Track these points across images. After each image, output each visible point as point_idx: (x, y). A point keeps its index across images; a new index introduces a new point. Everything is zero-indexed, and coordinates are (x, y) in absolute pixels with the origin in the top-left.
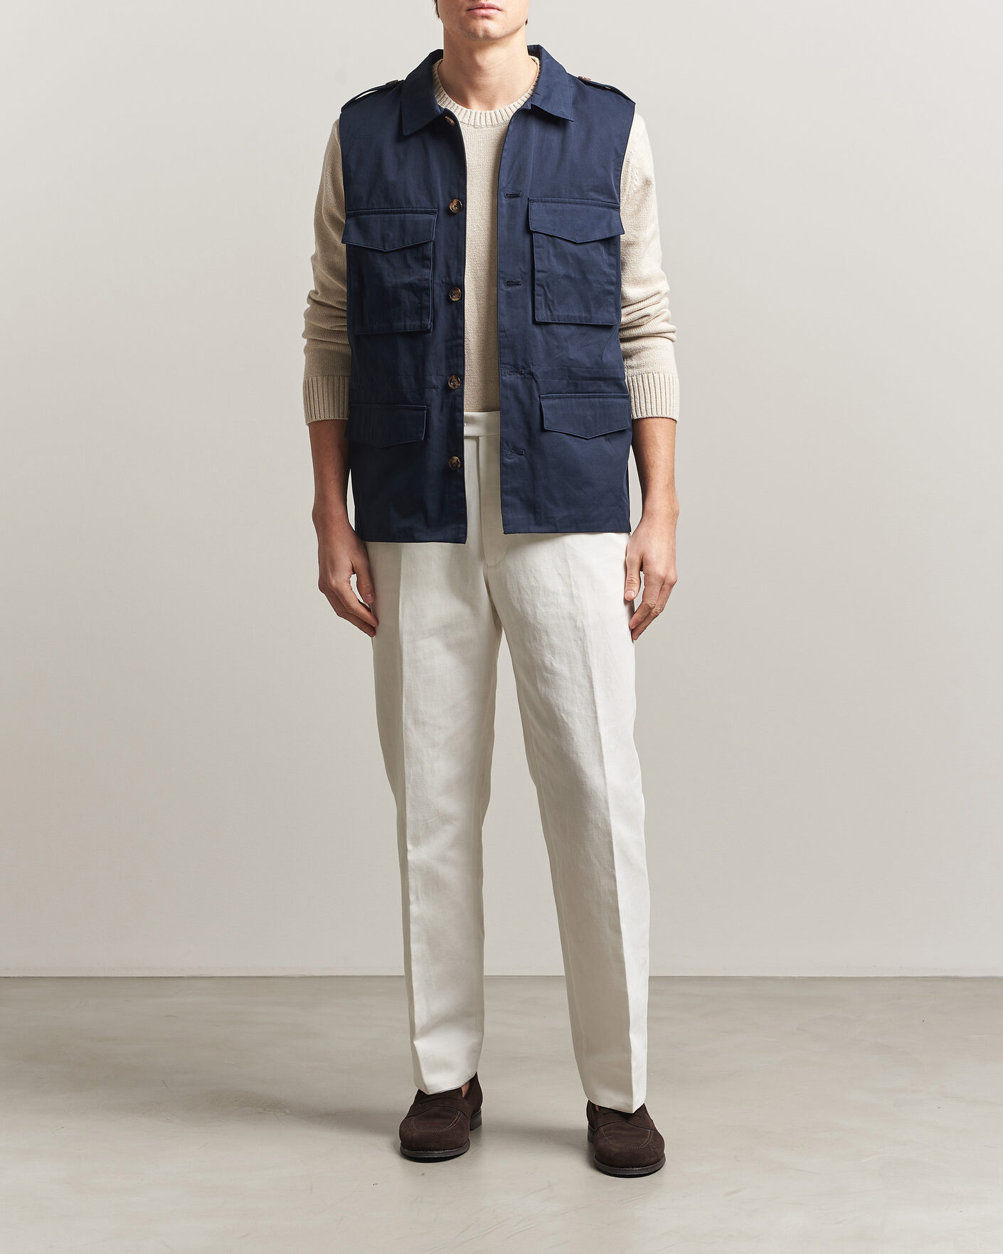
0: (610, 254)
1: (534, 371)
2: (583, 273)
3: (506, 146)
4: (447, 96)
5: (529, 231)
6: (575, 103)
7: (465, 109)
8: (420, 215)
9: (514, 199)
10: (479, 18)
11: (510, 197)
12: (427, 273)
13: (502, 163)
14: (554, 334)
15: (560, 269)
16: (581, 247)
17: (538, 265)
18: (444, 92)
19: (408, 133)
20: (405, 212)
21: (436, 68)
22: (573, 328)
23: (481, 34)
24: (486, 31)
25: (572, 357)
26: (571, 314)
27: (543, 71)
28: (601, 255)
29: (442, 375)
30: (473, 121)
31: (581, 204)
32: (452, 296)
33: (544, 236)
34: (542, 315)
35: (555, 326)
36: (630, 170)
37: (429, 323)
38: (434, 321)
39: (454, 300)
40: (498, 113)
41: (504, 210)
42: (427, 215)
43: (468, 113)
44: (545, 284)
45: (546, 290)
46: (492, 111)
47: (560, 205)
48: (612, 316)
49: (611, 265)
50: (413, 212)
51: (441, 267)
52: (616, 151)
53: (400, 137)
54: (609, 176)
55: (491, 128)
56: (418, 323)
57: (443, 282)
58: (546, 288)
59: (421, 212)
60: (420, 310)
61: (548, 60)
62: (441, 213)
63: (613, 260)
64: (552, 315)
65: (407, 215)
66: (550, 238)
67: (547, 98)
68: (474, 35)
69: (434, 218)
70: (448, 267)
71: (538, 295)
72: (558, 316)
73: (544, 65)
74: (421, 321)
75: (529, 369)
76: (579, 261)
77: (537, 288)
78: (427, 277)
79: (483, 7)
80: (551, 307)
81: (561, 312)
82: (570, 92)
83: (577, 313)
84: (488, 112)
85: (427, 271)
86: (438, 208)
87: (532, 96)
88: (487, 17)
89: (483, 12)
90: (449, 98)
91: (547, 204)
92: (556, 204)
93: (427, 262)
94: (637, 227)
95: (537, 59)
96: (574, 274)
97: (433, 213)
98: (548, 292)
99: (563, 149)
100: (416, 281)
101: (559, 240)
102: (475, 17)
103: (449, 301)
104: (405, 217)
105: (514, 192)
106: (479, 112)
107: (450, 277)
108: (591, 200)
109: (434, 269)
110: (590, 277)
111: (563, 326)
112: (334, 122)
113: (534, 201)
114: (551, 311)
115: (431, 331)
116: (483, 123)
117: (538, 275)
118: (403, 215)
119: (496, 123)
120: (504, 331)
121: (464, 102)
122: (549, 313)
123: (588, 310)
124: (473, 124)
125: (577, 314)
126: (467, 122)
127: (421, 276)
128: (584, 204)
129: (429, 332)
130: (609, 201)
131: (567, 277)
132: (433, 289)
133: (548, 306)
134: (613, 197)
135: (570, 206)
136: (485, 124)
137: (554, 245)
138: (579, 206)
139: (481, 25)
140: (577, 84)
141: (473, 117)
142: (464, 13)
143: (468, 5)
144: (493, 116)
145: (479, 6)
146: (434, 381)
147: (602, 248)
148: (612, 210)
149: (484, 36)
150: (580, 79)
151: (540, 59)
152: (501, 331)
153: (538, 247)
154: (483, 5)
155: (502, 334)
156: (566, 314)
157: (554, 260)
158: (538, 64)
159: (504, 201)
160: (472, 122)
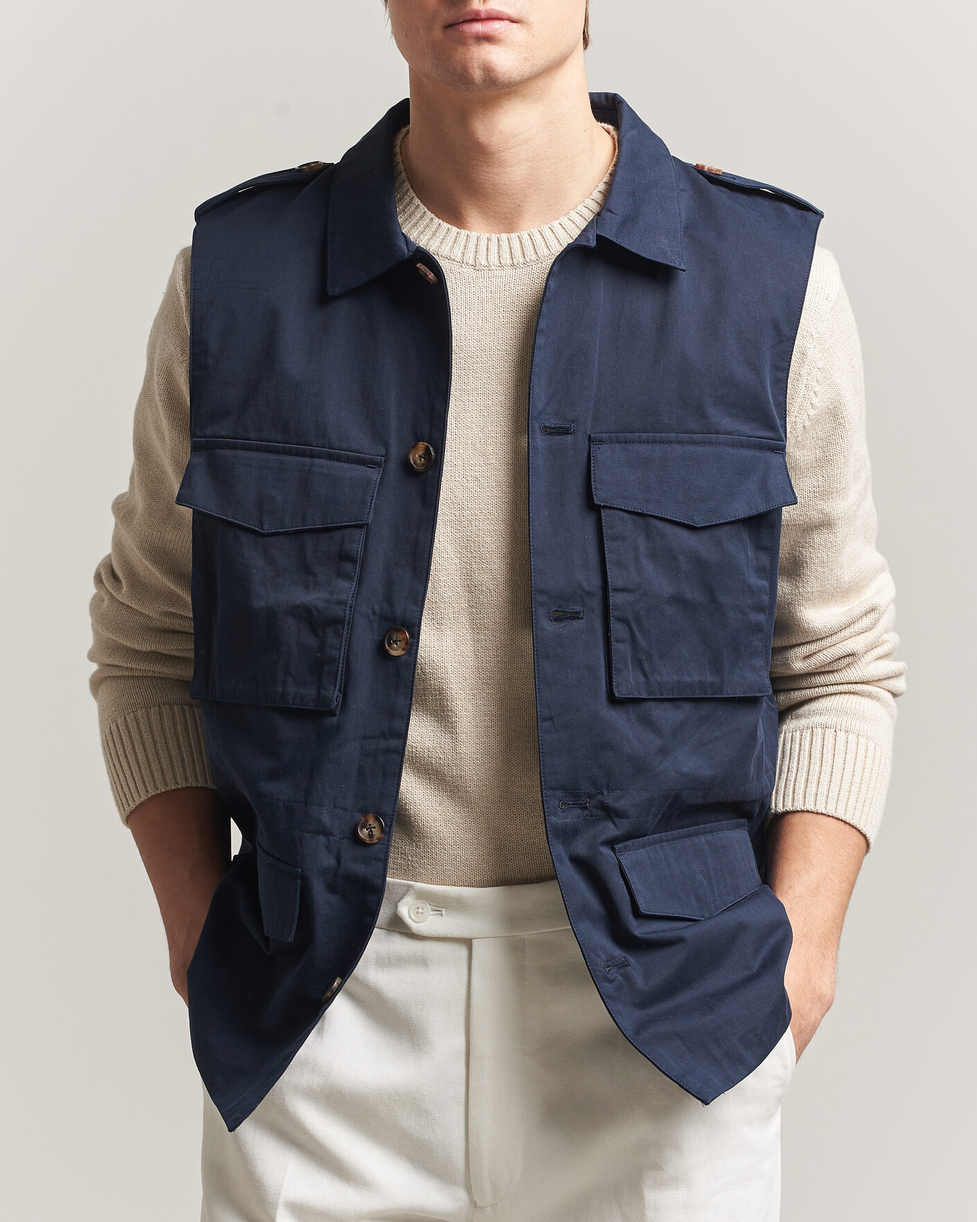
0: (759, 547)
1: (610, 802)
2: (710, 592)
3: (543, 324)
4: (417, 201)
5: (593, 507)
6: (689, 229)
7: (455, 229)
8: (346, 465)
9: (558, 438)
10: (471, 41)
11: (550, 434)
12: (345, 588)
13: (537, 359)
14: (652, 722)
15: (662, 585)
16: (704, 535)
17: (615, 578)
18: (412, 193)
19: (337, 290)
20: (312, 455)
21: (398, 142)
22: (687, 706)
23: (477, 74)
24: (487, 69)
25: (685, 770)
26: (687, 678)
27: (623, 160)
28: (742, 551)
29: (345, 809)
30: (472, 255)
31: (704, 443)
32: (390, 645)
33: (626, 515)
34: (629, 682)
35: (653, 704)
36: (804, 371)
37: (334, 695)
38: (345, 692)
39: (394, 653)
40: (527, 241)
41: (539, 462)
42: (362, 468)
43: (462, 239)
44: (630, 617)
45: (635, 628)
46: (514, 236)
47: (658, 447)
48: (761, 676)
49: (760, 571)
50: (330, 457)
51: (375, 579)
52: (777, 327)
53: (323, 299)
54: (763, 383)
55: (510, 271)
56: (311, 692)
57: (374, 613)
58: (633, 624)
59: (349, 460)
60: (320, 666)
61: (634, 132)
62: (393, 466)
63: (764, 558)
64: (648, 683)
65: (317, 461)
66: (637, 519)
67: (630, 220)
68: (462, 77)
69: (375, 475)
70: (390, 583)
71: (617, 641)
72: (659, 684)
73: (625, 144)
74: (319, 690)
75: (600, 797)
76: (700, 564)
77: (617, 629)
78: (343, 597)
79: (477, 18)
80: (646, 665)
81: (667, 675)
82: (681, 204)
83: (696, 676)
84: (504, 236)
85: (344, 584)
86: (386, 456)
87: (598, 214)
88: (488, 39)
89: (478, 27)
90: (422, 206)
91: (630, 447)
92: (650, 446)
93: (348, 567)
94: (826, 493)
95: (611, 128)
96: (694, 594)
97: (373, 464)
98: (637, 634)
99: (664, 326)
100: (320, 604)
101: (656, 522)
102: (463, 41)
103: (382, 653)
104: (312, 465)
105: (559, 423)
106: (484, 236)
107: (391, 604)
108: (726, 433)
109: (360, 581)
110: (724, 599)
111: (668, 705)
112: (178, 252)
113: (601, 441)
114: (645, 675)
115: (338, 713)
116: (494, 259)
117: (615, 599)
118: (307, 460)
119: (521, 260)
120: (551, 719)
121: (454, 216)
122: (641, 678)
123: (717, 669)
124: (471, 262)
125: (697, 678)
126: (459, 258)
127: (332, 593)
128: (711, 443)
129: (332, 713)
130: (762, 434)
131: (677, 600)
132: (351, 623)
133: (639, 664)
134: (771, 427)
135: (679, 448)
136: (497, 262)
137: (648, 533)
138: (699, 448)
139: (475, 56)
140: (694, 182)
141: (472, 246)
142: (438, 33)
143: (446, 15)
144: (516, 245)
145: (468, 17)
146: (326, 819)
147: (745, 536)
148: (769, 454)
149: (485, 80)
150: (699, 170)
151: (617, 127)
152: (545, 719)
153: (615, 538)
154: (477, 13)
155: (546, 725)
156: (675, 678)
157: (649, 567)
158: (616, 137)
159: (541, 441)
160: (470, 258)
